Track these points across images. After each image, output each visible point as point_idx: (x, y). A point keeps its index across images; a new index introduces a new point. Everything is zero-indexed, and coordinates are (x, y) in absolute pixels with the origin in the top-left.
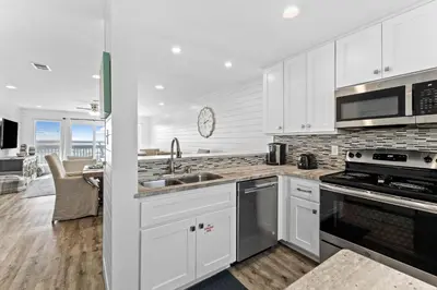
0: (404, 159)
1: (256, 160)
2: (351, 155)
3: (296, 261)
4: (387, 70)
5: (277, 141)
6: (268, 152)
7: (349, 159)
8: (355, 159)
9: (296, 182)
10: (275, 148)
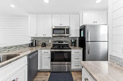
0: (63, 42)
1: (26, 46)
2: (54, 42)
3: (44, 74)
4: (62, 24)
5: (33, 39)
6: (30, 43)
7: (54, 43)
8: (55, 43)
9: (43, 51)
10: (33, 42)
